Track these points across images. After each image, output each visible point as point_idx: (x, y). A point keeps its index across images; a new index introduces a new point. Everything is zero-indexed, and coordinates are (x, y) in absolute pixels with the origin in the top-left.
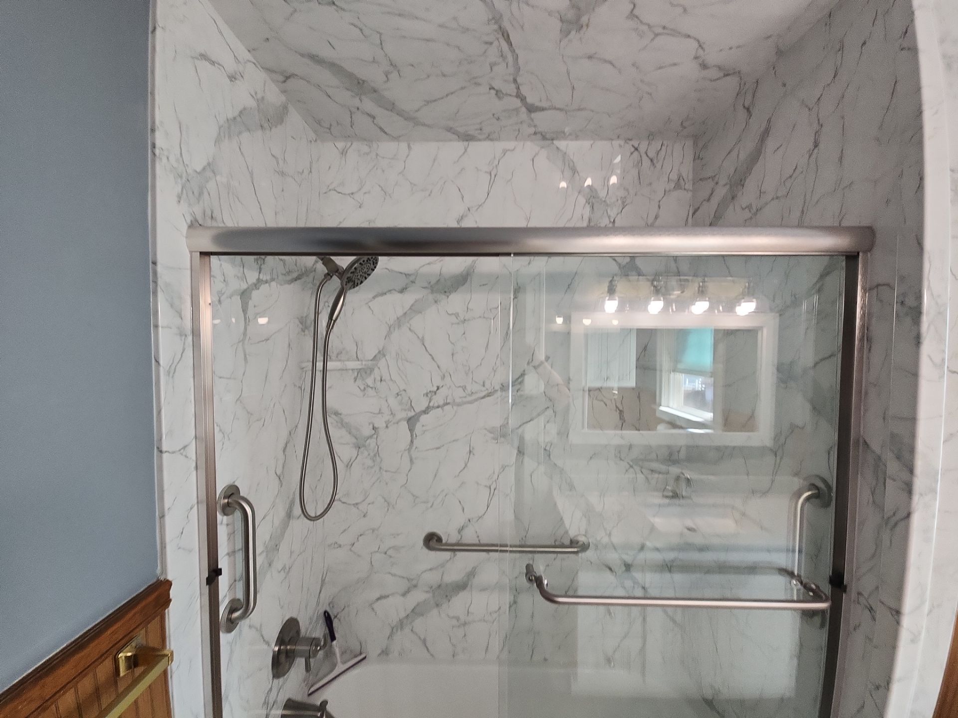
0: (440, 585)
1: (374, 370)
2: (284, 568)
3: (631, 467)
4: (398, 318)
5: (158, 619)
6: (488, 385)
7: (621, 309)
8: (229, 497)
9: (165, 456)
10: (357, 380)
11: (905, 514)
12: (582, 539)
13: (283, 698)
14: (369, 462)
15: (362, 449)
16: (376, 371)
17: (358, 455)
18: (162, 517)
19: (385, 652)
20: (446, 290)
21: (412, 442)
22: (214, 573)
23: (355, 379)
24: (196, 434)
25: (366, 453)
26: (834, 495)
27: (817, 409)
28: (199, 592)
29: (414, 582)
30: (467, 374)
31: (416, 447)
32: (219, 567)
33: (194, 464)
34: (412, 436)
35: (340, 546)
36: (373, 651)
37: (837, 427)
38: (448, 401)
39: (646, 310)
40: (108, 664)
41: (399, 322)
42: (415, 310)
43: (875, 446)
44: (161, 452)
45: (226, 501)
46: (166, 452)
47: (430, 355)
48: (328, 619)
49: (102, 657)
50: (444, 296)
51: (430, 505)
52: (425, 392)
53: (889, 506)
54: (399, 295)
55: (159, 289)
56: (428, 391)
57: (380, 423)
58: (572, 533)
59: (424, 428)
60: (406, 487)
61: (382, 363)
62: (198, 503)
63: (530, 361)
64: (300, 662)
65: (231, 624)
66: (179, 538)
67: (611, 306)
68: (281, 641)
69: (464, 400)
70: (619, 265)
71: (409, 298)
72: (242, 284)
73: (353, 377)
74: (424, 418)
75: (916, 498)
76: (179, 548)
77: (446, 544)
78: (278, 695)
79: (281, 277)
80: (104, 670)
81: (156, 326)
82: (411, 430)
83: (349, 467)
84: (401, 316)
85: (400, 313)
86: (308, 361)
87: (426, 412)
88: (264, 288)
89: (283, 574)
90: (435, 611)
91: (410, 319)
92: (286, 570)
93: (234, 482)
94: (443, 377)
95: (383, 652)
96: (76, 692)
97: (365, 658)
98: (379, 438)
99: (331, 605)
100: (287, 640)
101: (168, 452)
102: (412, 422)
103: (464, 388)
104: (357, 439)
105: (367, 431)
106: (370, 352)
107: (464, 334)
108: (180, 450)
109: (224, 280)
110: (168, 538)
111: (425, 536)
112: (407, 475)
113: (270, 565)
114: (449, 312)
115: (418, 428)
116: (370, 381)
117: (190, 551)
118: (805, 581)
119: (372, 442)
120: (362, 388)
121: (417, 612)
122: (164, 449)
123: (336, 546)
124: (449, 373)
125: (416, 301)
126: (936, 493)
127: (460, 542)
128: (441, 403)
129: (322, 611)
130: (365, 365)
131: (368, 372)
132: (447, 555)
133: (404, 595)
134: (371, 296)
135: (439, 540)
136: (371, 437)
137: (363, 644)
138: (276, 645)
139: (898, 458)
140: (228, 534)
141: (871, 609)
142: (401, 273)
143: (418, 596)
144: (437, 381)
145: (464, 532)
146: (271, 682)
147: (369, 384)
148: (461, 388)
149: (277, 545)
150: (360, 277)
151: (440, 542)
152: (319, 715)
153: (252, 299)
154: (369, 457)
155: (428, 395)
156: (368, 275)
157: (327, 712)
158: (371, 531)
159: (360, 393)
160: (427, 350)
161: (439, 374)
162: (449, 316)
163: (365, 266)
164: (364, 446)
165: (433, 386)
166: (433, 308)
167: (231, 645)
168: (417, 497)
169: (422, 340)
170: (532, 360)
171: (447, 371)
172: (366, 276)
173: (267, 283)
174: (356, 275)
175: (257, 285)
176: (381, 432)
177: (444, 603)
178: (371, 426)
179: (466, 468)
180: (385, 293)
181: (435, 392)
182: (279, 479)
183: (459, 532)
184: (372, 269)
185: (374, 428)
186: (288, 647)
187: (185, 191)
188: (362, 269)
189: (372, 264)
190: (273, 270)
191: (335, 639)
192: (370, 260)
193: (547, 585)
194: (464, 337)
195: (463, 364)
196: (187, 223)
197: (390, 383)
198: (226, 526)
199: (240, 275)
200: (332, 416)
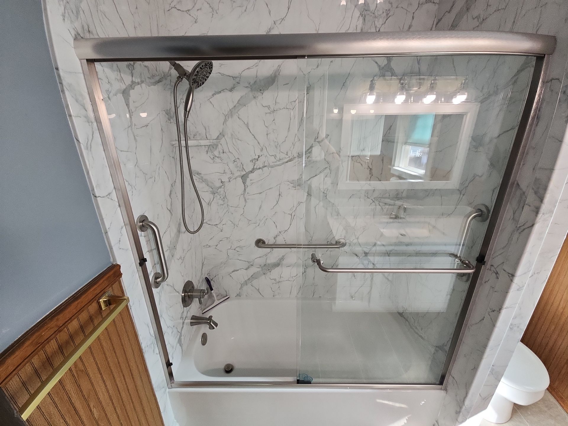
0: (265, 265)
1: (218, 145)
2: (181, 258)
3: (374, 202)
4: (230, 110)
5: (117, 282)
6: (289, 154)
7: (377, 101)
8: (142, 222)
9: (98, 199)
11: (531, 224)
12: (342, 241)
13: (190, 315)
14: (221, 202)
15: (216, 194)
16: (219, 146)
18: (106, 233)
19: (239, 295)
20: (261, 89)
21: (245, 190)
22: (142, 261)
23: (207, 152)
24: (114, 186)
25: (219, 197)
26: (490, 215)
27: (492, 165)
28: (136, 270)
29: (251, 263)
30: (276, 147)
31: (248, 193)
32: (145, 258)
33: (118, 204)
34: (245, 186)
35: (210, 246)
36: (232, 295)
37: (503, 176)
38: (265, 165)
39: (393, 102)
40: (95, 304)
41: (231, 113)
42: (241, 103)
43: (523, 186)
44: (96, 197)
45: (141, 224)
46: (99, 197)
47: (253, 135)
48: (208, 281)
49: (90, 302)
50: (259, 93)
51: (258, 224)
52: (251, 159)
53: (522, 220)
54: (228, 94)
55: (65, 89)
56: (253, 159)
57: (225, 179)
58: (337, 238)
59: (252, 182)
60: (243, 216)
61: (223, 141)
62: (125, 225)
63: (316, 138)
64: (196, 300)
65: (157, 285)
66: (119, 243)
67: (371, 99)
68: (184, 291)
69: (275, 164)
70: (379, 66)
71: (237, 95)
72: (122, 85)
73: (206, 151)
74: (251, 176)
75: (540, 215)
76: (120, 249)
77: (268, 245)
78: (187, 314)
79: (148, 80)
80: (93, 307)
81: (70, 116)
82: (244, 183)
83: (209, 205)
84: (232, 108)
85: (231, 106)
86: (176, 140)
87: (252, 172)
88: (137, 87)
89: (180, 261)
90: (263, 276)
91: (239, 110)
92: (182, 259)
93: (144, 214)
94: (262, 150)
96: (78, 320)
97: (229, 298)
98: (225, 188)
99: (209, 275)
100: (188, 290)
101: (100, 197)
102: (244, 178)
103: (275, 156)
104: (212, 189)
105: (218, 184)
106: (214, 134)
107: (274, 120)
108: (107, 196)
109: (109, 82)
110: (113, 244)
111: (256, 241)
112: (243, 209)
113: (173, 256)
114: (263, 106)
115: (248, 182)
116: (216, 153)
117: (127, 250)
118: (463, 259)
119: (221, 190)
120: (212, 158)
121: (254, 277)
122: (97, 195)
123: (207, 246)
124: (266, 147)
125: (241, 97)
126: (553, 213)
127: (275, 243)
128: (261, 166)
129: (204, 277)
130: (212, 142)
131: (215, 147)
132: (268, 250)
133: (246, 269)
134: (210, 94)
135: (264, 242)
136: (220, 187)
137: (227, 291)
138: (182, 293)
139: (536, 193)
140: (146, 241)
141: (497, 273)
142: (230, 76)
143: (253, 270)
144: (258, 153)
145: (277, 239)
146: (183, 309)
147: (216, 155)
148: (273, 157)
149: (175, 247)
150: (202, 79)
151: (264, 244)
152: (209, 322)
153: (131, 96)
154: (220, 199)
155: (253, 161)
156: (207, 77)
157: (213, 320)
158: (226, 239)
159: (212, 161)
160: (250, 132)
161: (259, 148)
162: (263, 107)
163: (204, 70)
164: (217, 192)
165: (256, 155)
166: (253, 102)
167: (159, 294)
168: (250, 221)
169: (247, 125)
170: (318, 137)
171: (264, 146)
172: (206, 78)
173: (139, 84)
174: (198, 77)
175: (133, 85)
176: (226, 184)
177: (267, 273)
178: (220, 180)
179: (277, 204)
180: (220, 92)
181: (257, 159)
182: (170, 211)
183: (274, 238)
184: (209, 73)
185: (222, 182)
186: (189, 294)
187: (66, 11)
188: (202, 72)
189: (209, 69)
190: (141, 74)
191: (213, 290)
192: (207, 65)
193: (323, 263)
194: (274, 122)
195: (274, 141)
196: (72, 37)
197: (229, 154)
198: (144, 237)
199: (119, 78)
200: (195, 175)
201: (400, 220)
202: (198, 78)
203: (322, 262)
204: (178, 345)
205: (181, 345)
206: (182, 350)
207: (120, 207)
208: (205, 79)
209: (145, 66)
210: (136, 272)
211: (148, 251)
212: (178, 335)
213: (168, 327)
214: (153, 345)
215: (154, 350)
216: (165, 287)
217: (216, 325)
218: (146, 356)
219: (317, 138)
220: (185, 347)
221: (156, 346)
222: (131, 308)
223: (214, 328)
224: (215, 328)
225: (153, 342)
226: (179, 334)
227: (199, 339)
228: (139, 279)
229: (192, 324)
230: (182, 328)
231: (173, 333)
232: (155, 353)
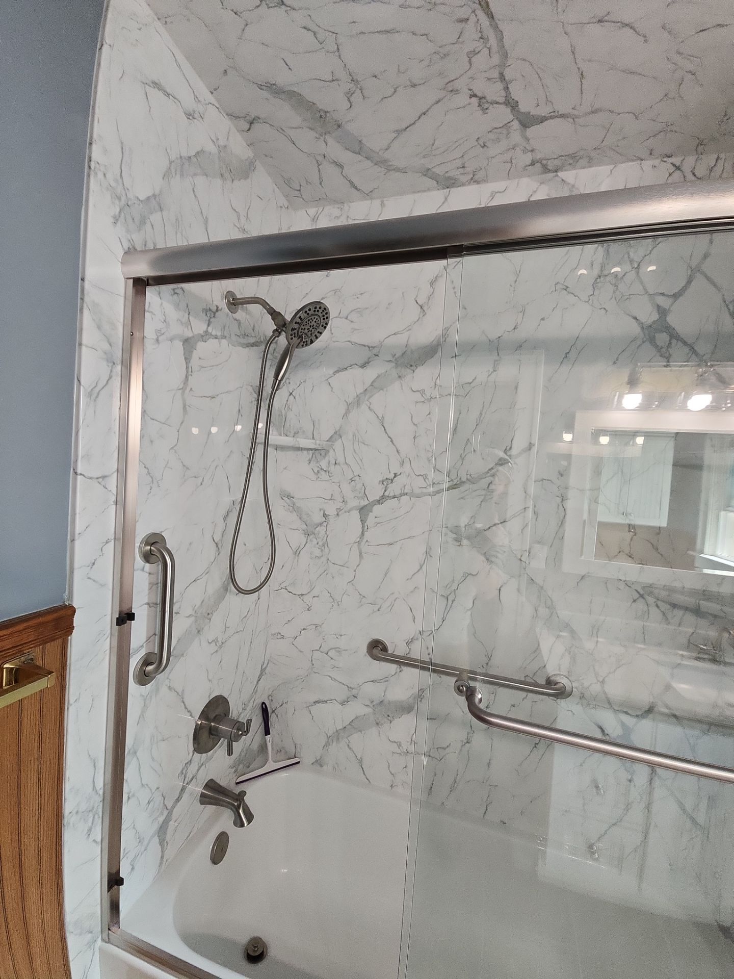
0: (382, 702)
1: (328, 451)
2: (215, 641)
3: (642, 596)
4: (357, 396)
5: (58, 642)
6: (453, 476)
8: (152, 545)
9: (79, 477)
10: (312, 462)
12: (564, 681)
13: (204, 776)
14: (317, 552)
15: (311, 537)
16: (331, 451)
17: (306, 543)
18: (73, 540)
19: (319, 763)
20: (413, 364)
21: (363, 534)
22: (125, 618)
23: (310, 461)
24: (118, 467)
25: (315, 541)
28: (109, 631)
29: (354, 692)
30: (429, 461)
31: (367, 541)
32: (133, 612)
33: (114, 499)
34: (363, 527)
35: (283, 637)
36: (307, 758)
38: (406, 491)
41: (358, 401)
42: (376, 386)
44: (76, 473)
45: (149, 547)
46: (81, 474)
47: (389, 437)
48: (265, 712)
50: (409, 371)
51: (377, 607)
52: (382, 479)
54: (357, 371)
55: (85, 305)
56: (385, 478)
57: (331, 510)
58: (551, 670)
59: (377, 520)
60: (352, 584)
61: (338, 445)
62: (115, 538)
63: (508, 448)
64: (223, 743)
65: (144, 678)
66: (90, 568)
67: (632, 400)
68: (204, 715)
69: (424, 490)
70: (641, 325)
71: (371, 373)
72: (186, 330)
73: (308, 459)
74: (377, 509)
76: (89, 578)
77: (392, 655)
78: (198, 770)
79: (234, 338)
81: (80, 344)
82: (363, 521)
83: (297, 554)
84: (361, 393)
85: (360, 390)
87: (379, 502)
88: (213, 342)
89: (213, 647)
90: (374, 730)
91: (371, 397)
92: (219, 644)
93: (161, 532)
94: (402, 464)
95: (317, 761)
97: (298, 763)
98: (328, 526)
99: (270, 698)
100: (212, 716)
101: (83, 475)
102: (364, 511)
103: (425, 477)
104: (307, 525)
105: (318, 518)
106: (326, 432)
107: (429, 414)
108: (97, 478)
109: (165, 321)
110: (76, 565)
111: (370, 643)
112: (355, 571)
113: (199, 632)
114: (413, 390)
115: (370, 520)
116: (324, 464)
117: (102, 586)
119: (321, 530)
120: (316, 472)
121: (355, 726)
122: (79, 471)
123: (279, 636)
124: (409, 459)
125: (378, 376)
127: (408, 656)
128: (397, 493)
129: (261, 701)
130: (319, 445)
131: (323, 454)
132: (393, 667)
133: (343, 703)
134: (331, 371)
135: (385, 649)
136: (321, 524)
137: (298, 746)
138: (199, 718)
140: (150, 584)
142: (365, 346)
143: (357, 709)
144: (395, 468)
145: (413, 646)
146: (191, 754)
147: (323, 467)
148: (421, 478)
149: (209, 614)
150: (308, 332)
151: (385, 652)
152: (236, 804)
153: (197, 349)
154: (317, 546)
155: (384, 483)
156: (318, 332)
157: (244, 803)
158: (314, 627)
159: (314, 477)
160: (386, 433)
161: (397, 460)
162: (412, 392)
163: (312, 317)
164: (314, 533)
165: (390, 472)
166: (397, 384)
167: (145, 700)
168: (364, 597)
169: (382, 421)
170: (511, 447)
171: (407, 457)
172: (316, 333)
173: (216, 338)
174: (302, 327)
175: (204, 337)
176: (331, 520)
177: (385, 722)
178: (322, 512)
179: (421, 571)
180: (346, 369)
181: (392, 480)
182: (217, 546)
183: (408, 644)
184: (322, 326)
185: (325, 515)
186: (213, 724)
187: (123, 214)
188: (309, 320)
189: (322, 318)
190: (224, 328)
191: (269, 734)
192: (318, 311)
193: (480, 700)
194: (430, 418)
195: (426, 450)
196: (123, 249)
197: (345, 467)
198: (148, 574)
199: (185, 319)
200: (284, 498)
201: (722, 668)
202: (302, 329)
203: (480, 696)
204: (156, 840)
205: (162, 842)
206: (162, 857)
207: (116, 504)
208: (316, 335)
209: (235, 319)
210: (106, 636)
211: (148, 604)
212: (162, 814)
213: (143, 785)
214: (91, 815)
215: (90, 830)
216: (164, 690)
217: (250, 817)
218: (68, 837)
219: (509, 450)
220: (170, 852)
221: (101, 820)
222: (68, 708)
223: (242, 825)
224: (246, 825)
225: (93, 808)
226: (166, 813)
227: (207, 845)
228: (108, 652)
229: (205, 799)
230: (178, 800)
231: (152, 804)
232: (92, 837)
